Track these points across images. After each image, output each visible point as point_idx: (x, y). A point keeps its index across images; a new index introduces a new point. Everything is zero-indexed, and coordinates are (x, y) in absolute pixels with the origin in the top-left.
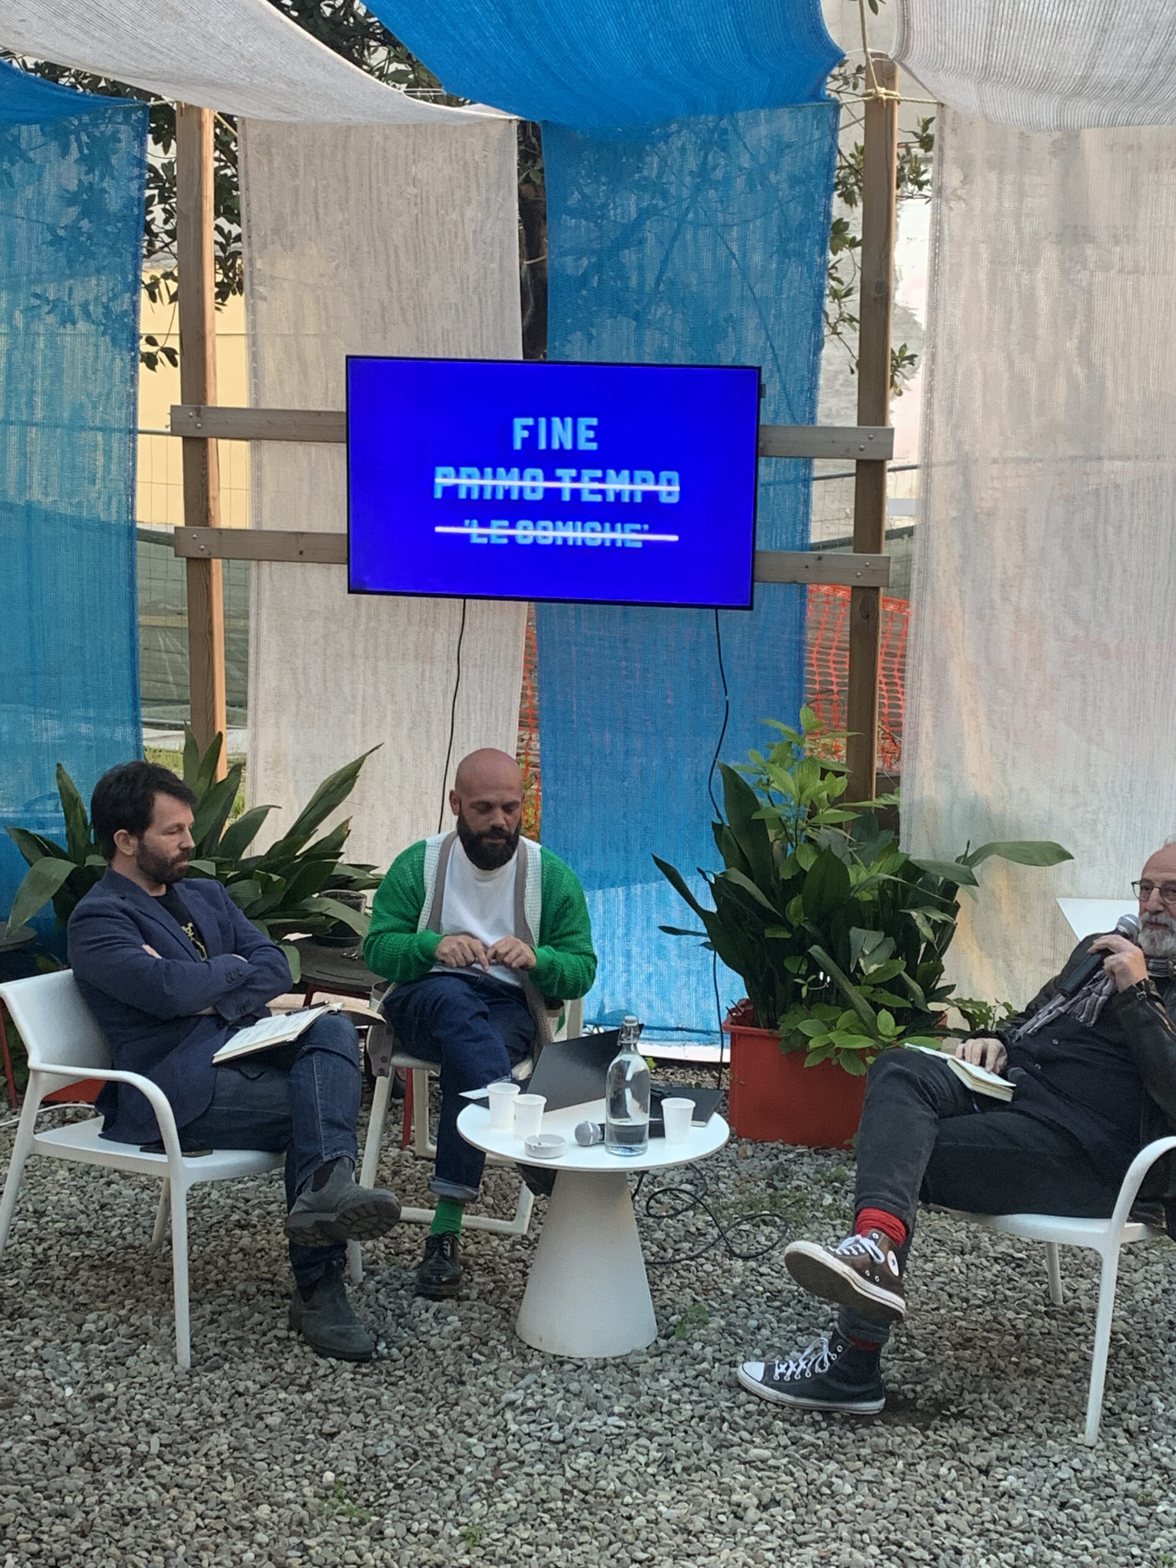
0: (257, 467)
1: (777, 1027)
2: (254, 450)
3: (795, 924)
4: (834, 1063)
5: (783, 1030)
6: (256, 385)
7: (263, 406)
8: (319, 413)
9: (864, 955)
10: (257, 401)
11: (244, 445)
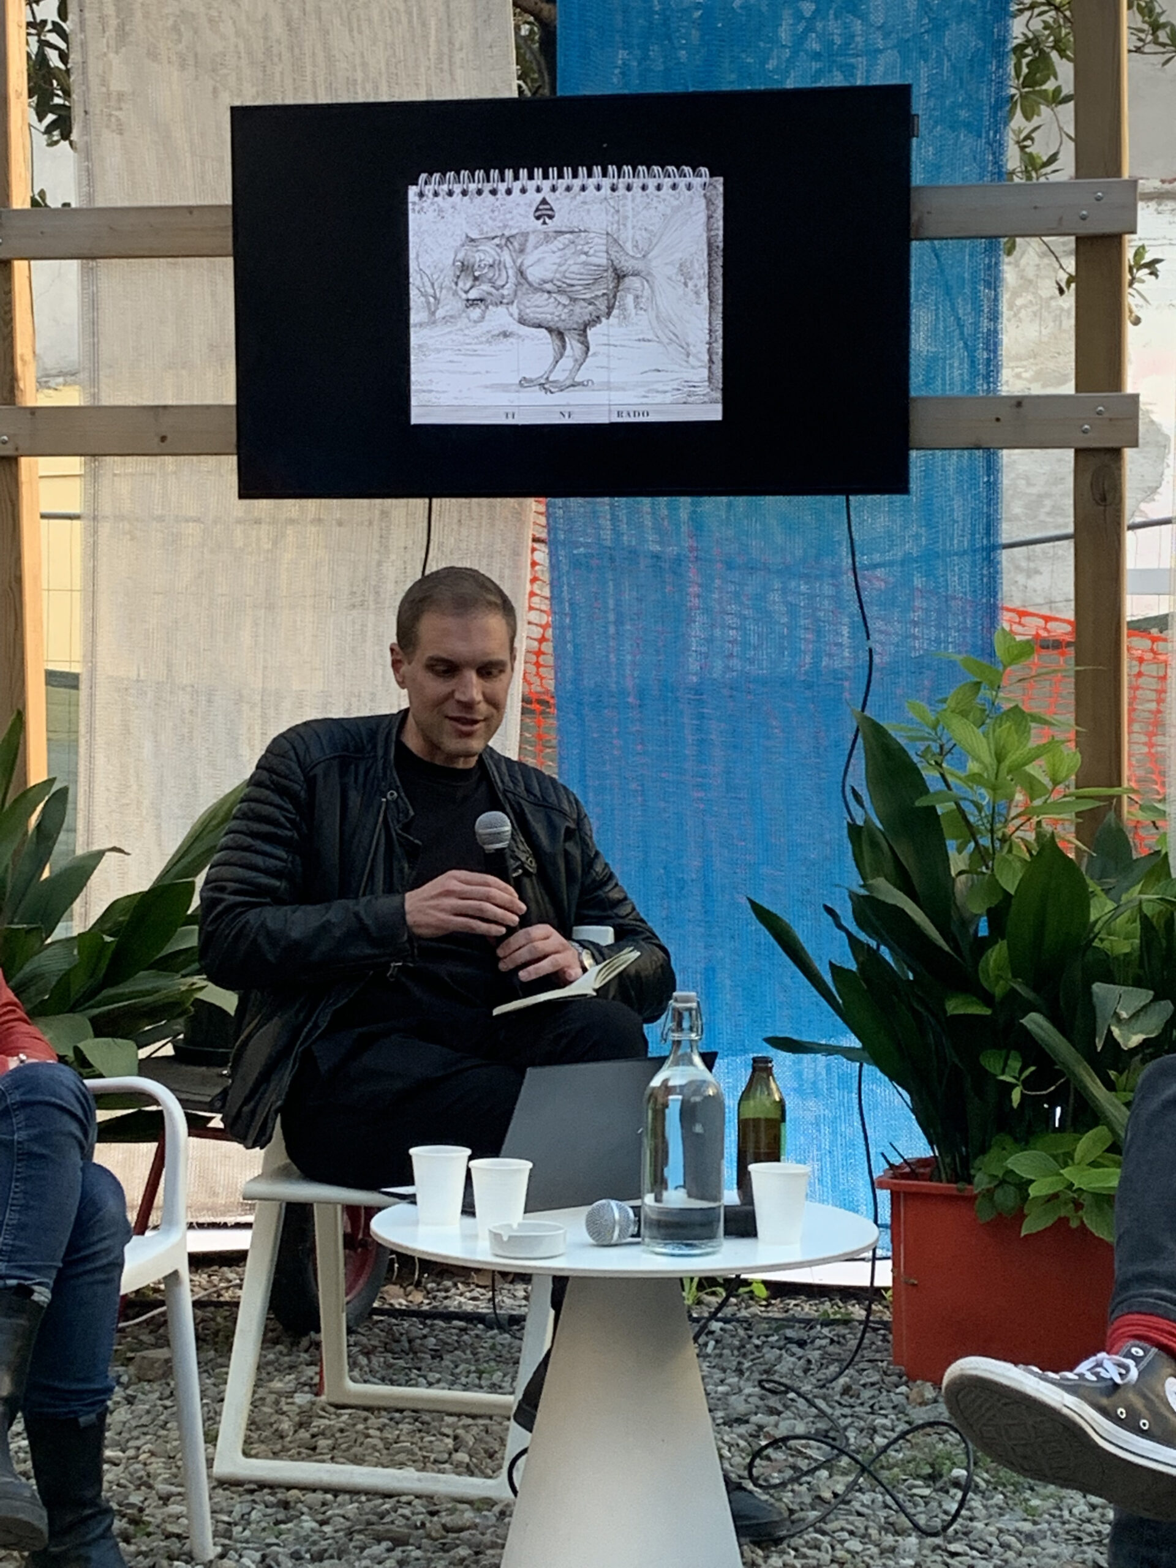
0: (91, 304)
1: (969, 1180)
2: (88, 278)
3: (998, 991)
4: (1074, 1224)
5: (981, 1181)
6: (88, 171)
7: (100, 203)
8: (190, 209)
9: (1119, 1020)
10: (90, 196)
11: (72, 267)
